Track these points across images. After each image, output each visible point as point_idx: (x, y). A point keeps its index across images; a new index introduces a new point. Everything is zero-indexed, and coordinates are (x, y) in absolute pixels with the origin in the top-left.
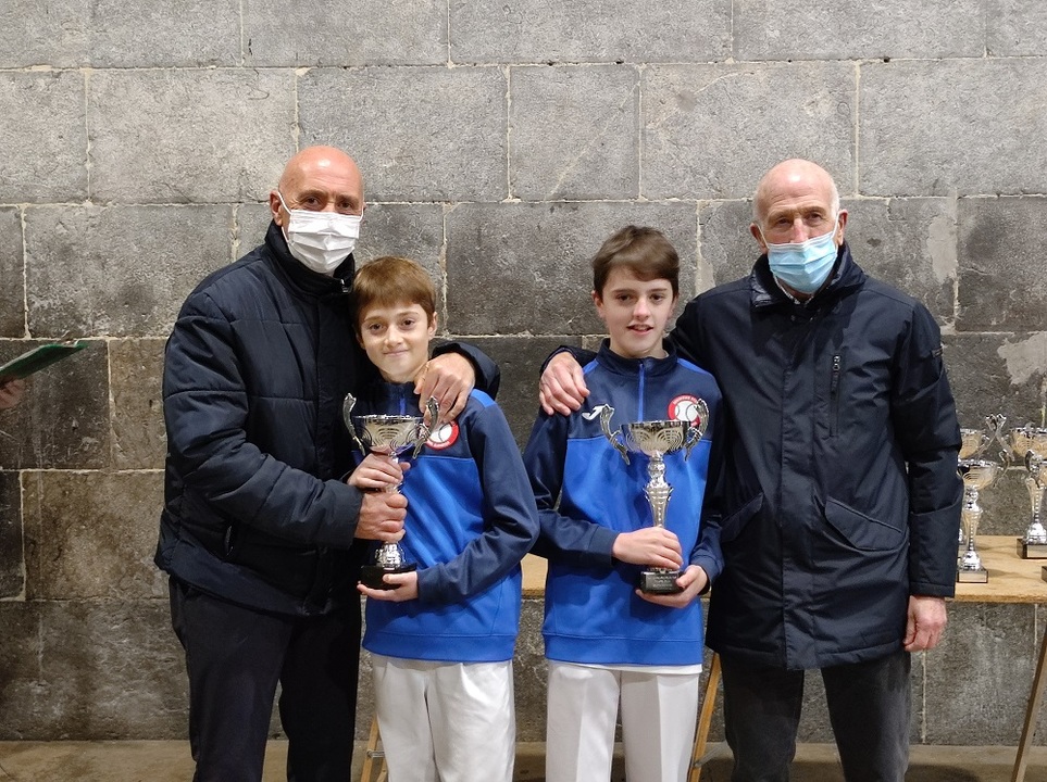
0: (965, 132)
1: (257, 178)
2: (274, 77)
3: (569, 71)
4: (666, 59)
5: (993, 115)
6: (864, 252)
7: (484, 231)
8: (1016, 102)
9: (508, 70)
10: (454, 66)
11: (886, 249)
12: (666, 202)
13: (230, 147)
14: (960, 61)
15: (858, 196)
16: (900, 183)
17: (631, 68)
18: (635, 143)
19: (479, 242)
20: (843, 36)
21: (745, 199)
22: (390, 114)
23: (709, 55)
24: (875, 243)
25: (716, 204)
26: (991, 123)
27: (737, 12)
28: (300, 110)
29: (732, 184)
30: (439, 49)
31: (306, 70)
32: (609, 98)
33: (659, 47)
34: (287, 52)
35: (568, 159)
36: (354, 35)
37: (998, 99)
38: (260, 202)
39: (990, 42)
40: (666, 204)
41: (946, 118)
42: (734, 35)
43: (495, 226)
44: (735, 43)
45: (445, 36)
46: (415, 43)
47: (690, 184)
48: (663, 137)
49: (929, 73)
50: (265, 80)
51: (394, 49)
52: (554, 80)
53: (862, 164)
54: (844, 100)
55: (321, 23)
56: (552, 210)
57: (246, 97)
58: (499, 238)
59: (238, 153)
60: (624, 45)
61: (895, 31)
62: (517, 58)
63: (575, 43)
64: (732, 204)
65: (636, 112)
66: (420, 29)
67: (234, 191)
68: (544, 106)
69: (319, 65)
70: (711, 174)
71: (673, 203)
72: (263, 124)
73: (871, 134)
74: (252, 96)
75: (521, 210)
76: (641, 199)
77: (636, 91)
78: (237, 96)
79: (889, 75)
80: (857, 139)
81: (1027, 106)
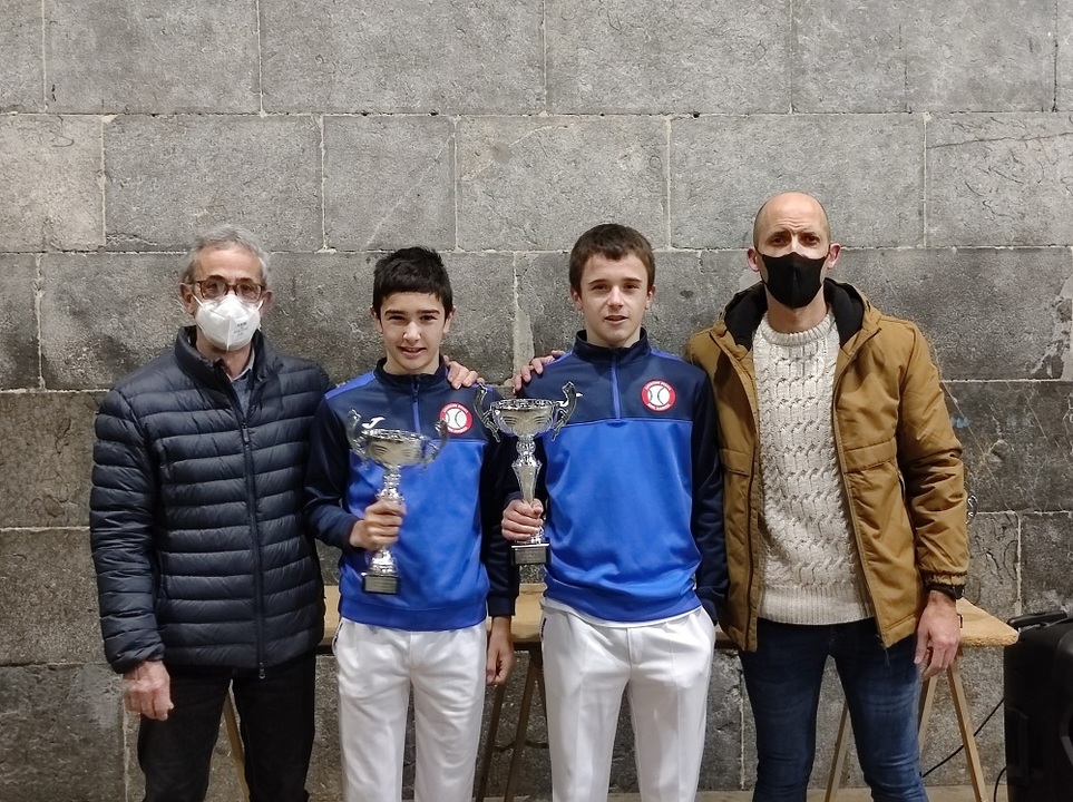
0: (772, 187)
1: (62, 227)
2: (79, 124)
3: (383, 121)
4: (480, 111)
5: (798, 170)
6: (678, 303)
7: (299, 282)
8: (821, 158)
9: (321, 120)
10: (266, 115)
11: (698, 301)
12: (483, 254)
13: (33, 195)
14: (767, 117)
15: (670, 249)
16: (710, 237)
17: (446, 121)
18: (451, 194)
19: (294, 293)
20: (654, 90)
21: (560, 251)
22: (201, 164)
23: (523, 108)
24: (687, 294)
25: (532, 256)
26: (798, 178)
27: (550, 65)
28: (106, 158)
29: (548, 236)
30: (250, 97)
31: (112, 117)
32: (424, 150)
33: (473, 100)
34: (93, 98)
35: (383, 210)
36: (162, 83)
37: (803, 155)
38: (64, 251)
39: (794, 99)
40: (482, 255)
41: (754, 173)
42: (547, 88)
43: (309, 277)
44: (549, 96)
45: (257, 84)
46: (226, 91)
47: (507, 236)
48: (478, 189)
49: (738, 128)
50: (69, 127)
51: (204, 97)
52: (368, 130)
53: (674, 217)
54: (655, 155)
55: (128, 69)
56: (368, 260)
57: (50, 144)
58: (314, 288)
59: (42, 201)
60: (438, 96)
61: (704, 87)
62: (330, 108)
63: (389, 94)
64: (548, 256)
65: (451, 164)
66: (231, 76)
67: (37, 240)
68: (359, 156)
69: (126, 112)
70: (527, 226)
71: (489, 254)
72: (68, 172)
73: (682, 188)
74: (56, 143)
75: (337, 260)
76: (458, 250)
77: (452, 143)
78: (40, 142)
79: (699, 130)
80: (669, 192)
81: (830, 162)
